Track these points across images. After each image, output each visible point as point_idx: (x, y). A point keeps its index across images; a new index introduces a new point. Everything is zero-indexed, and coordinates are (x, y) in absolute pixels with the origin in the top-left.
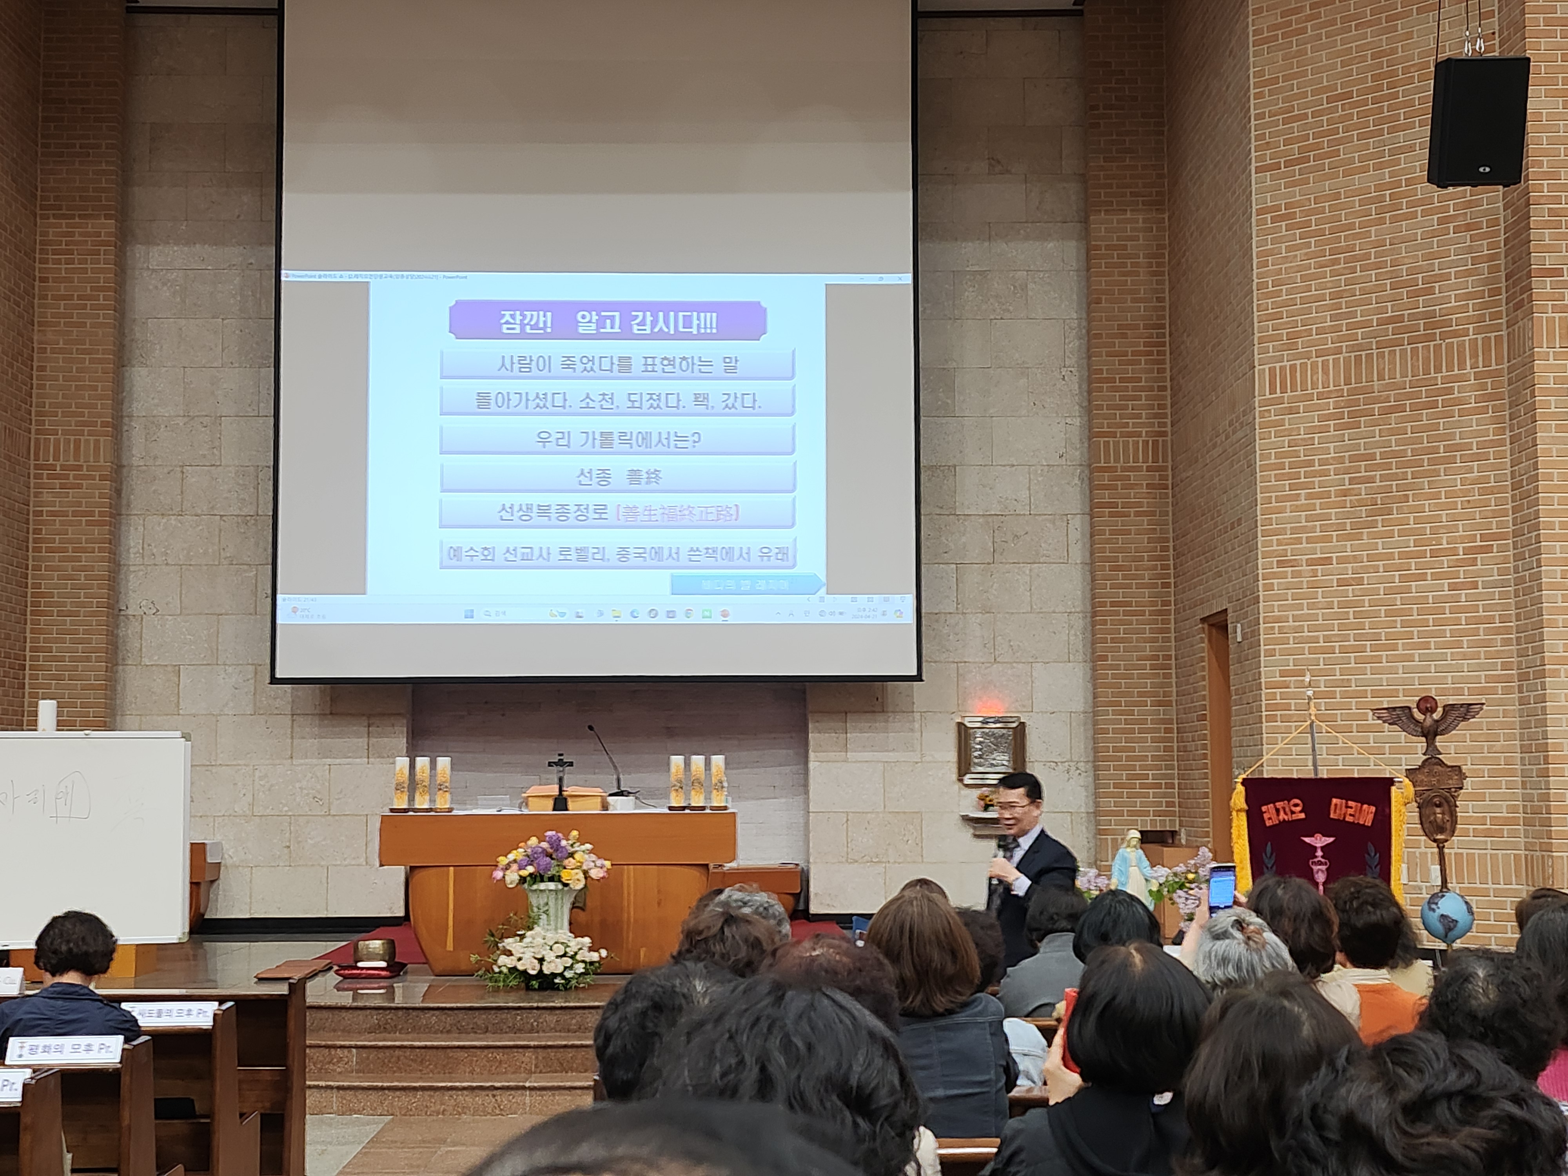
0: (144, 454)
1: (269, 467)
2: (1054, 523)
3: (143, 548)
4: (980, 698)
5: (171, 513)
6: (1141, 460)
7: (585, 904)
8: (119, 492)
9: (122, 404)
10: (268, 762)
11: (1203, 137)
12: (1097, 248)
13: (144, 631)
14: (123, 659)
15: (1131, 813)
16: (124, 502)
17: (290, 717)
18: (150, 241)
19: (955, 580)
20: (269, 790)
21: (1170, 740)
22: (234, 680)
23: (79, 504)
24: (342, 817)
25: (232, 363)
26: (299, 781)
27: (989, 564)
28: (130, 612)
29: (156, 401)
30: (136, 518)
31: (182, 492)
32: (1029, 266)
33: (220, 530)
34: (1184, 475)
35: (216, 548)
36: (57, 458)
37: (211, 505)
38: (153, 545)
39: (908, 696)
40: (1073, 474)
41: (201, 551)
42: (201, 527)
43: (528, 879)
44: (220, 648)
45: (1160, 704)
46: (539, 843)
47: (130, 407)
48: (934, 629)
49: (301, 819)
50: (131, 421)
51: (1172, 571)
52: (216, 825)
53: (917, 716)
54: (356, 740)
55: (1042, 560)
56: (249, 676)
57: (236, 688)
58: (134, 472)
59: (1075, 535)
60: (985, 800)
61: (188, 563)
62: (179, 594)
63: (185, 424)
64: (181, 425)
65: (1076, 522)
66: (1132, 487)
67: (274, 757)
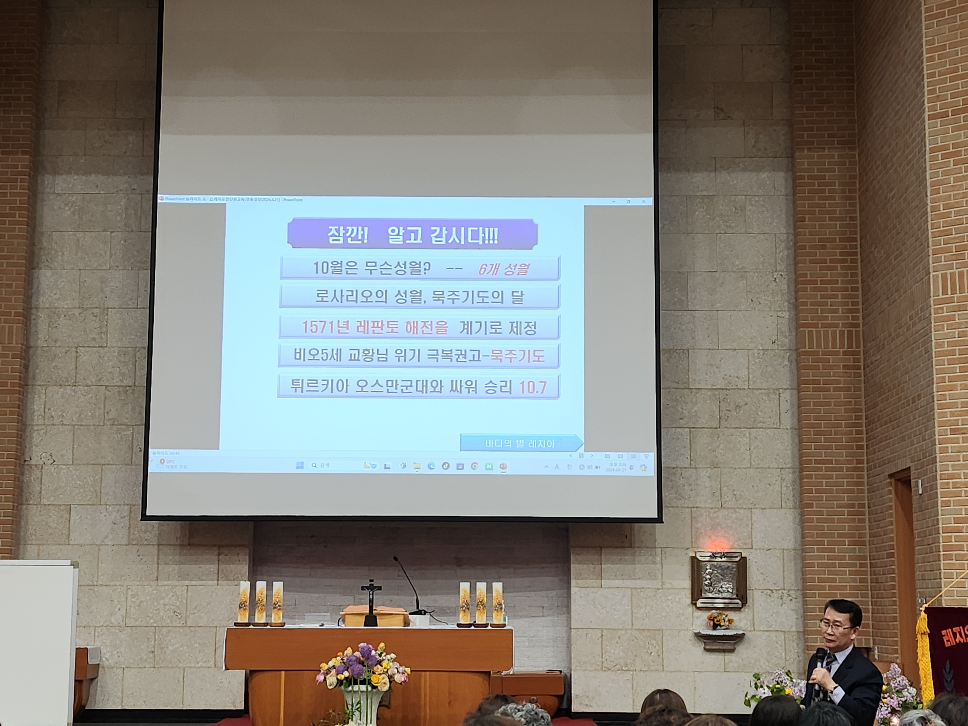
0: (47, 337)
1: (145, 348)
2: (768, 396)
3: (44, 411)
4: (710, 537)
5: (66, 384)
6: (838, 347)
7: (390, 703)
8: (26, 367)
9: (31, 297)
10: (138, 583)
11: (886, 91)
12: (802, 177)
13: (43, 477)
14: (27, 500)
16: (31, 375)
17: (156, 547)
18: (56, 172)
19: (688, 440)
20: (139, 606)
21: (865, 573)
22: (113, 517)
24: (197, 629)
25: (117, 267)
26: (163, 599)
27: (716, 428)
28: (33, 462)
29: (57, 296)
30: (40, 388)
31: (76, 368)
32: (747, 192)
33: (106, 398)
34: (874, 359)
35: (101, 411)
37: (98, 378)
38: (52, 409)
39: (651, 534)
40: (783, 357)
41: (90, 414)
42: (90, 395)
43: (345, 681)
44: (103, 491)
45: (855, 543)
46: (353, 652)
47: (37, 301)
48: (671, 481)
49: (164, 630)
50: (38, 311)
51: (864, 436)
52: (96, 634)
53: (659, 551)
54: (208, 566)
55: (759, 426)
56: (125, 514)
57: (115, 524)
58: (39, 351)
59: (785, 406)
60: (713, 620)
61: (79, 424)
62: (71, 449)
63: (79, 314)
64: (77, 314)
65: (787, 395)
66: (831, 368)
67: (143, 579)
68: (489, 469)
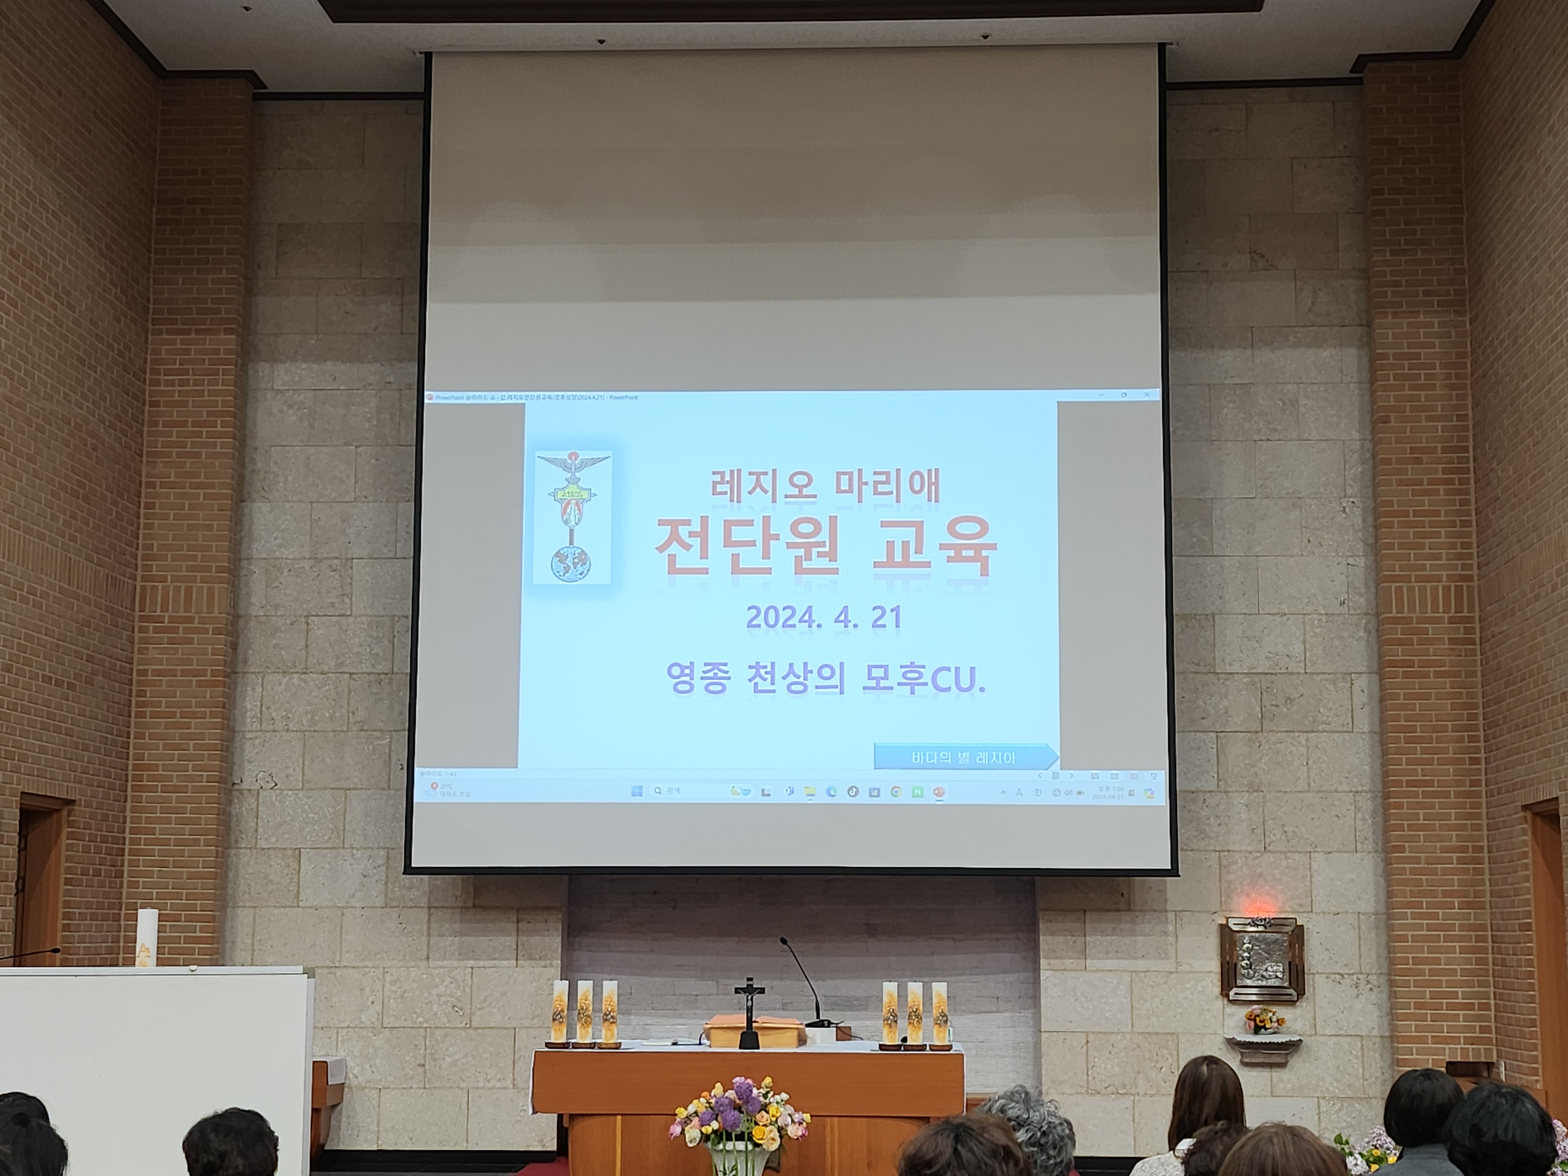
0: (264, 602)
1: (407, 617)
2: (1335, 684)
3: (261, 711)
4: (1248, 895)
5: (292, 670)
6: (1441, 610)
8: (234, 646)
9: (240, 544)
10: (400, 964)
12: (1385, 357)
13: (260, 808)
14: (236, 841)
15: (1437, 1040)
16: (241, 658)
17: (426, 910)
18: (274, 359)
19: (1215, 750)
21: (1484, 950)
22: (362, 866)
23: (190, 662)
24: (486, 1031)
25: (366, 497)
26: (436, 987)
27: (1256, 732)
28: (245, 786)
30: (253, 676)
31: (307, 646)
32: (1300, 378)
33: (350, 691)
34: (1496, 629)
35: (344, 711)
36: (164, 609)
37: (339, 661)
38: (273, 708)
39: (1159, 891)
40: (1357, 625)
41: (327, 714)
42: (327, 687)
43: (712, 1137)
44: (347, 828)
45: (1469, 905)
46: (725, 1091)
47: (249, 548)
48: (1190, 811)
49: (438, 1032)
50: (250, 564)
51: (1482, 744)
52: (340, 1039)
53: (1171, 916)
54: (502, 939)
55: (1320, 728)
56: (380, 862)
57: (365, 876)
58: (252, 623)
59: (1360, 698)
60: (1255, 1020)
61: (312, 729)
62: (301, 766)
63: (311, 568)
64: (307, 568)
65: (1362, 682)
66: (1430, 642)
67: (407, 958)
68: (918, 796)
